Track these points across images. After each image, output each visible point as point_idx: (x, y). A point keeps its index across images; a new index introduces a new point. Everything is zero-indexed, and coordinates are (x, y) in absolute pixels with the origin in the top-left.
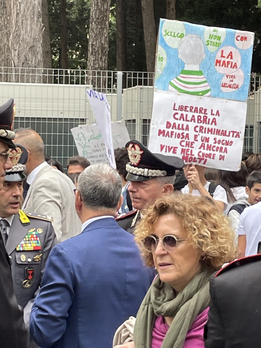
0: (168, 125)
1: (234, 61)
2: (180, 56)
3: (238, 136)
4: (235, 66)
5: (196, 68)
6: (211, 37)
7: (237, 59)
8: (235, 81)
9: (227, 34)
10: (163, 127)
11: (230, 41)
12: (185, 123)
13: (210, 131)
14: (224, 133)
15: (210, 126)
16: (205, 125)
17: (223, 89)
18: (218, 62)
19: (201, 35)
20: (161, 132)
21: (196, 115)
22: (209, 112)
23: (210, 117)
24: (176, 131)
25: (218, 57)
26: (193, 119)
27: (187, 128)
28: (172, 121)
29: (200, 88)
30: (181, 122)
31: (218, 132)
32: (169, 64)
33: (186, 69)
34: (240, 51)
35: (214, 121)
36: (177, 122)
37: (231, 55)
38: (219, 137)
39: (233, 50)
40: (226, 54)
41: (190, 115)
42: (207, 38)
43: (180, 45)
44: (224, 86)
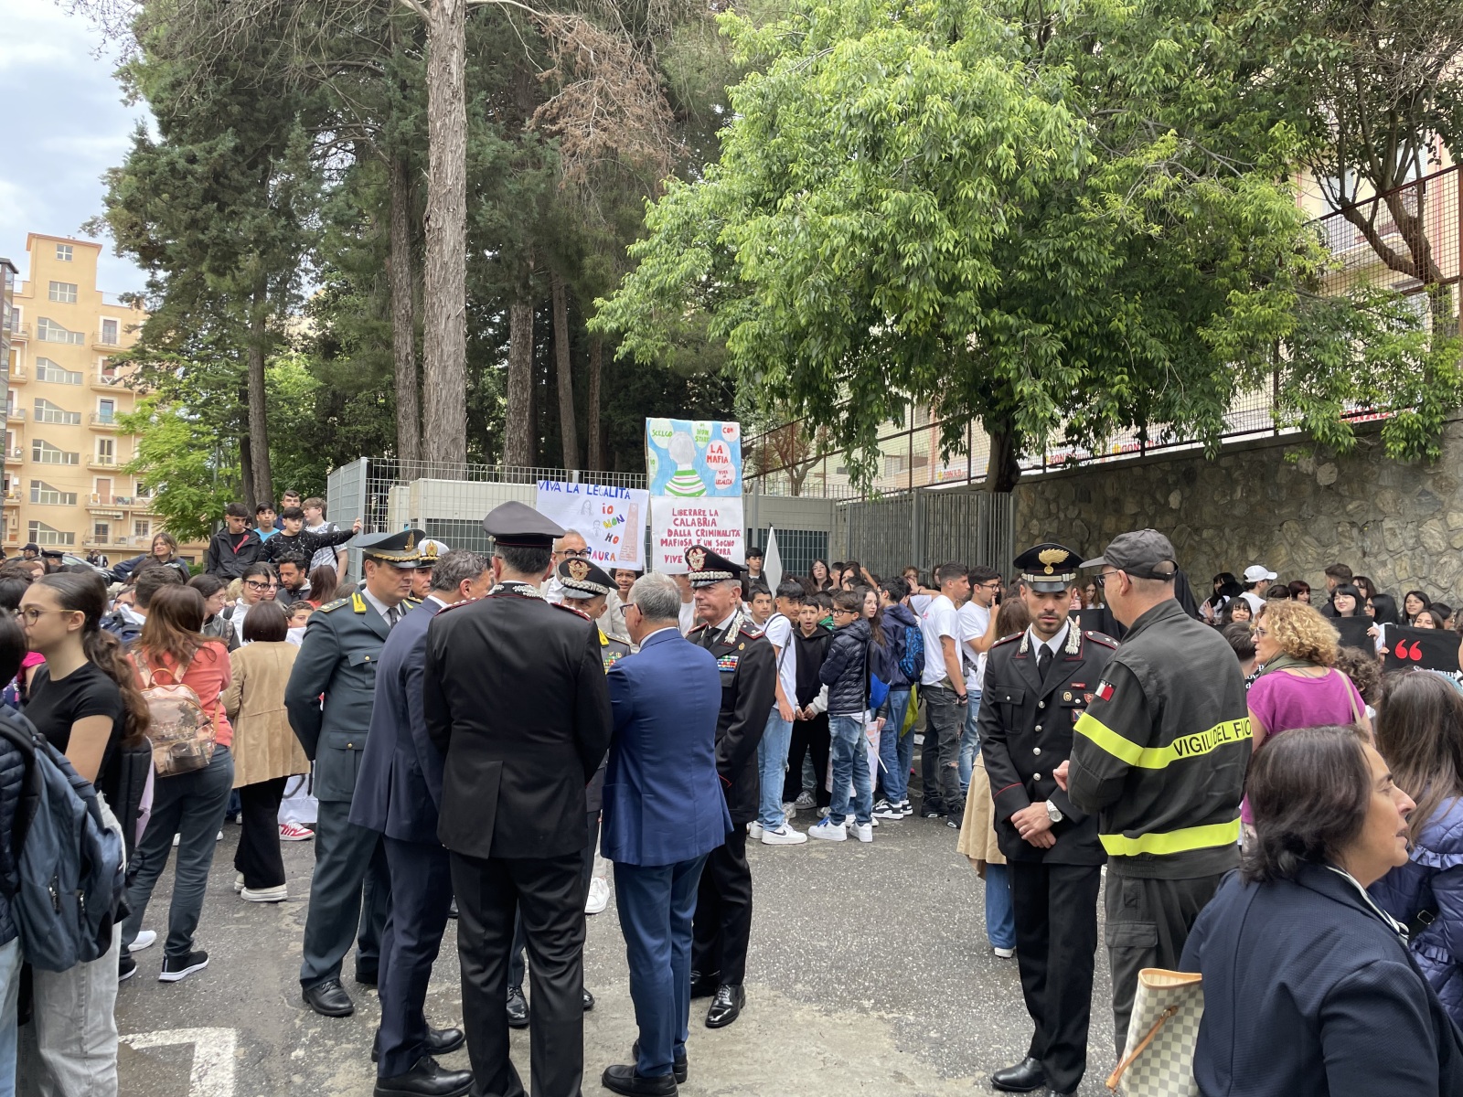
0: (670, 533)
1: (724, 455)
2: (672, 457)
3: (738, 534)
4: (726, 460)
5: (689, 467)
6: (699, 432)
7: (727, 453)
8: (728, 477)
9: (714, 426)
10: (665, 536)
11: (717, 435)
12: (687, 528)
13: (711, 533)
14: (725, 534)
15: (710, 528)
16: (706, 528)
17: (718, 487)
18: (709, 458)
19: (689, 431)
20: (664, 542)
21: (696, 518)
22: (707, 513)
23: (710, 518)
24: (678, 538)
25: (709, 453)
26: (693, 523)
27: (689, 534)
28: (673, 528)
29: (695, 489)
30: (682, 528)
31: (719, 533)
32: (661, 466)
33: (680, 468)
34: (728, 443)
35: (714, 522)
36: (679, 529)
37: (720, 449)
38: (721, 539)
39: (722, 443)
40: (715, 449)
41: (690, 519)
42: (695, 434)
43: (670, 444)
44: (718, 483)
